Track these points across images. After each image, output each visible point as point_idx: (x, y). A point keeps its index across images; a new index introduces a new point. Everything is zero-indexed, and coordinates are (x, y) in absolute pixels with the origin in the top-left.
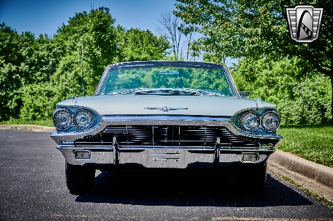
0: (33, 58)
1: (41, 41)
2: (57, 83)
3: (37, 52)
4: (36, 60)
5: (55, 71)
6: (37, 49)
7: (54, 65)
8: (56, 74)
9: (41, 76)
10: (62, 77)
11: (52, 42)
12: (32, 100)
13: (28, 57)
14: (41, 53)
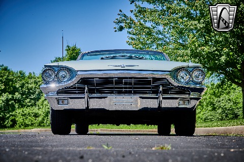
0: (24, 89)
1: (30, 77)
2: (41, 107)
3: (27, 85)
4: (27, 91)
5: (40, 99)
6: (28, 83)
7: (39, 94)
8: (41, 101)
9: (30, 102)
10: (46, 103)
11: (38, 78)
12: (23, 119)
13: (20, 88)
14: (30, 86)
